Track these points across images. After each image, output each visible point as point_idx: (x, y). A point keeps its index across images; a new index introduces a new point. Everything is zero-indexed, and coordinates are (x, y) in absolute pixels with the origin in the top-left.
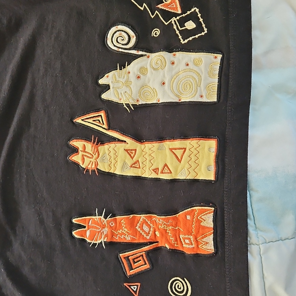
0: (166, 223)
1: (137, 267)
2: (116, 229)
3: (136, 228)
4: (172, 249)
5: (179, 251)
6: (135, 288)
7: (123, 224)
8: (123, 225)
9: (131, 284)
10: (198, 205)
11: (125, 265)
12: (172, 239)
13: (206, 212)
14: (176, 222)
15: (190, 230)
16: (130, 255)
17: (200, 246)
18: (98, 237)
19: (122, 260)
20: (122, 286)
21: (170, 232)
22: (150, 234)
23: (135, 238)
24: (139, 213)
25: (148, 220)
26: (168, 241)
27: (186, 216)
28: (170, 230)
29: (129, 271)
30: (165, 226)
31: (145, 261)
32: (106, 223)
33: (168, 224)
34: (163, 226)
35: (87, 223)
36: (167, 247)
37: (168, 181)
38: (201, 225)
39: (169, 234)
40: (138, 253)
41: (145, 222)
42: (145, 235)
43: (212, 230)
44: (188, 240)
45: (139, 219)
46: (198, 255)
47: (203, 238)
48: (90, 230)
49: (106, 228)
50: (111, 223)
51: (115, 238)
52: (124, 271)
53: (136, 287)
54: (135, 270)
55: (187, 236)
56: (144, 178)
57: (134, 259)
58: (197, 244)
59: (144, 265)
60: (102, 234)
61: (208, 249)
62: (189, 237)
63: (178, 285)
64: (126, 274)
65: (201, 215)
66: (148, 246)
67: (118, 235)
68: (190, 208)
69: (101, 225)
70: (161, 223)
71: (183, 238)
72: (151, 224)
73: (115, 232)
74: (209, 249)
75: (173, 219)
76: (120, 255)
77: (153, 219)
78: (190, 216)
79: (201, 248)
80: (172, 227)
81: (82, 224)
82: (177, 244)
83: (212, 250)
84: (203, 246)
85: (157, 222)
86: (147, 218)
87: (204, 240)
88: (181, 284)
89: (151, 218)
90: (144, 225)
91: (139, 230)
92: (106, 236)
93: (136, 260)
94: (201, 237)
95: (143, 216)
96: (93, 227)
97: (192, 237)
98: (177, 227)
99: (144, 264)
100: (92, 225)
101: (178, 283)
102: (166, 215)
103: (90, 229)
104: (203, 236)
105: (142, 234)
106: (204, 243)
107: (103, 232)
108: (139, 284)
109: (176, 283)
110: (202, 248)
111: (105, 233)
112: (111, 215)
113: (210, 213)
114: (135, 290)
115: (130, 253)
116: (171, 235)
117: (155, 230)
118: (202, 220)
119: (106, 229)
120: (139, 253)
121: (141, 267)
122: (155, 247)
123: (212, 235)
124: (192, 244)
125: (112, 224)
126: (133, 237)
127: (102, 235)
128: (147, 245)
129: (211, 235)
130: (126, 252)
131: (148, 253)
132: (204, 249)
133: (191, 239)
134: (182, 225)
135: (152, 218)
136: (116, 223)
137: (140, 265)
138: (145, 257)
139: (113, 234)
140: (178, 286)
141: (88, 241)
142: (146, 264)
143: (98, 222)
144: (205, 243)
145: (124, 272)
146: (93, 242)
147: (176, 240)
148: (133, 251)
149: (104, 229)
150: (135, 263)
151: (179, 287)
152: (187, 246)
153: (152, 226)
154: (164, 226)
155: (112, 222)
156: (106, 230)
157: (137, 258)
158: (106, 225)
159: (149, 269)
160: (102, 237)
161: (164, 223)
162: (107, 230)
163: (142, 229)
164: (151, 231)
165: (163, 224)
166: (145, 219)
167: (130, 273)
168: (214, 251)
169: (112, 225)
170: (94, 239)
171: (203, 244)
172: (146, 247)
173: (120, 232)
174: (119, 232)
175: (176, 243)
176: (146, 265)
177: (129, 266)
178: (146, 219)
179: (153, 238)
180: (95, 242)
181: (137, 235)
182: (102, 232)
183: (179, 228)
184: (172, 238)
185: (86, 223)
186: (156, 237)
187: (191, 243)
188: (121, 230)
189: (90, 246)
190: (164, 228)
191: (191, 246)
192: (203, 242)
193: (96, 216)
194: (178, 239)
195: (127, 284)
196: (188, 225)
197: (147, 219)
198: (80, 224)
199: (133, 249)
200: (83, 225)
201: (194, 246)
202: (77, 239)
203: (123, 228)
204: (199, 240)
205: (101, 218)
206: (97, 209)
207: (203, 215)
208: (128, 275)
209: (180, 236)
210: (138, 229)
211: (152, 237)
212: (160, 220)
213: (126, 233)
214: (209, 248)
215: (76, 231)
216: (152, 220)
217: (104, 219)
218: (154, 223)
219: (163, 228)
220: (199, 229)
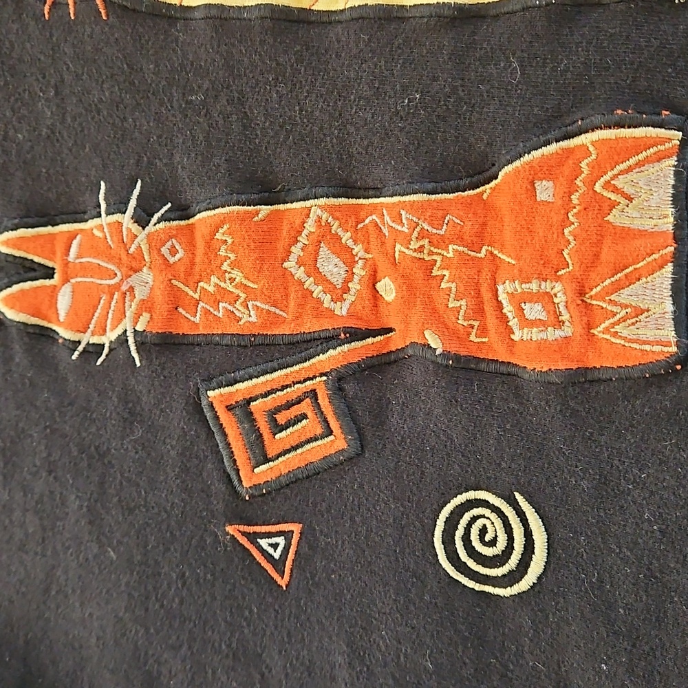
0: (430, 229)
1: (288, 447)
2: (191, 274)
3: (286, 265)
4: (457, 358)
5: (492, 367)
6: (275, 546)
7: (223, 249)
8: (222, 253)
9: (258, 529)
10: (597, 119)
11: (231, 439)
12: (458, 304)
13: (641, 157)
14: (481, 220)
15: (551, 253)
16: (257, 393)
17: (600, 328)
18: (110, 315)
19: (217, 418)
20: (216, 536)
21: (446, 273)
22: (353, 291)
23: (278, 311)
24: (300, 194)
25: (340, 226)
26: (436, 317)
27: (533, 183)
28: (447, 263)
29: (249, 468)
30: (425, 242)
31: (326, 421)
32: (144, 248)
33: (442, 232)
34: (414, 245)
35: (59, 254)
36: (433, 346)
37: (446, 12)
38: (609, 222)
39: (443, 285)
40: (294, 384)
41: (325, 235)
42: (327, 299)
43: (671, 241)
44: (538, 307)
45: (298, 222)
46: (589, 377)
47: (617, 287)
48: (73, 285)
49: (145, 269)
50: (168, 245)
51: (189, 317)
52: (228, 470)
53: (281, 541)
54: (276, 462)
55: (534, 286)
56: (325, 19)
57: (272, 414)
58: (585, 319)
59: (322, 437)
60: (127, 299)
61: (645, 343)
62: (547, 286)
63: (485, 527)
64: (236, 482)
65: (610, 174)
66: (339, 349)
67: (201, 304)
68: (557, 141)
69: (124, 257)
70: (405, 229)
71: (511, 296)
72: (355, 242)
73: (186, 289)
74: (651, 339)
75: (468, 204)
76: (210, 393)
77: (367, 221)
78: (551, 184)
79: (608, 337)
80: (461, 249)
81: (36, 259)
82: (483, 331)
83: (668, 344)
84: (617, 328)
85: (385, 231)
86: (338, 214)
87: (623, 296)
88: (498, 523)
89: (356, 213)
90: (324, 251)
91: (300, 273)
92: (146, 306)
93: (281, 418)
94: (608, 282)
95: (317, 208)
96: (85, 270)
97: (558, 287)
98: (484, 248)
99: (319, 430)
100: (83, 260)
101: (483, 516)
102: (430, 186)
103: (73, 281)
104: (616, 277)
105: (315, 295)
106: (623, 313)
107: (132, 289)
108: (296, 528)
109: (474, 519)
110: (613, 340)
111: (140, 294)
112: (169, 210)
113: (659, 158)
114: (277, 555)
115: (254, 386)
116: (453, 285)
117: (375, 272)
118: (613, 197)
119: (146, 275)
120: (299, 382)
121: (308, 447)
122: (373, 352)
123: (669, 268)
124: (559, 324)
125: (173, 252)
126: (273, 309)
127: (127, 305)
128: (334, 342)
129: (662, 267)
130: (236, 382)
131: (340, 380)
132: (622, 342)
133: (556, 300)
134: (508, 233)
135: (362, 214)
136: (191, 246)
137: (303, 439)
138: (323, 401)
139: (176, 300)
140: (483, 531)
141: (65, 333)
142: (330, 433)
143: (110, 243)
144: (629, 310)
145: (225, 471)
146: (87, 338)
147: (479, 312)
148: (268, 377)
149: (135, 277)
150: (277, 428)
151: (488, 538)
152: (535, 334)
153: (361, 254)
154: (421, 243)
155: (173, 240)
156: (145, 281)
157: (289, 405)
158: (146, 257)
159: (346, 455)
160: (128, 314)
161: (418, 229)
162: (150, 279)
163: (314, 272)
164: (356, 279)
165: (415, 234)
166: (327, 223)
167: (252, 476)
168: (674, 349)
169: (173, 256)
170: (91, 326)
171: (618, 316)
172: (331, 352)
173: (211, 289)
174: (206, 286)
175: (476, 324)
176: (332, 438)
177: (250, 447)
178: (330, 220)
179: (366, 312)
180: (95, 340)
181: (287, 296)
182: (124, 288)
183: (496, 252)
184: (457, 299)
185: (54, 253)
186: (382, 306)
187: (557, 315)
188: (214, 279)
189: (74, 357)
190: (418, 255)
191: (552, 334)
192: (615, 309)
193: (99, 215)
194: (489, 308)
195: (241, 528)
196: (540, 231)
197: (337, 223)
198: (30, 257)
199: (270, 364)
200: (42, 261)
201: (567, 331)
202: (14, 331)
203: (225, 267)
204: (594, 302)
205: (120, 224)
206: (103, 184)
207: (621, 173)
208: (244, 484)
209: (500, 288)
210: (293, 270)
211: (360, 307)
212: (403, 213)
213: (236, 291)
214: (650, 334)
215: (9, 289)
216: (361, 226)
217: (135, 228)
218: (373, 237)
219: (415, 254)
220: (599, 243)
